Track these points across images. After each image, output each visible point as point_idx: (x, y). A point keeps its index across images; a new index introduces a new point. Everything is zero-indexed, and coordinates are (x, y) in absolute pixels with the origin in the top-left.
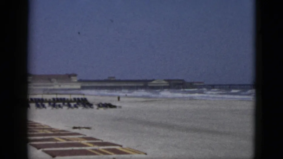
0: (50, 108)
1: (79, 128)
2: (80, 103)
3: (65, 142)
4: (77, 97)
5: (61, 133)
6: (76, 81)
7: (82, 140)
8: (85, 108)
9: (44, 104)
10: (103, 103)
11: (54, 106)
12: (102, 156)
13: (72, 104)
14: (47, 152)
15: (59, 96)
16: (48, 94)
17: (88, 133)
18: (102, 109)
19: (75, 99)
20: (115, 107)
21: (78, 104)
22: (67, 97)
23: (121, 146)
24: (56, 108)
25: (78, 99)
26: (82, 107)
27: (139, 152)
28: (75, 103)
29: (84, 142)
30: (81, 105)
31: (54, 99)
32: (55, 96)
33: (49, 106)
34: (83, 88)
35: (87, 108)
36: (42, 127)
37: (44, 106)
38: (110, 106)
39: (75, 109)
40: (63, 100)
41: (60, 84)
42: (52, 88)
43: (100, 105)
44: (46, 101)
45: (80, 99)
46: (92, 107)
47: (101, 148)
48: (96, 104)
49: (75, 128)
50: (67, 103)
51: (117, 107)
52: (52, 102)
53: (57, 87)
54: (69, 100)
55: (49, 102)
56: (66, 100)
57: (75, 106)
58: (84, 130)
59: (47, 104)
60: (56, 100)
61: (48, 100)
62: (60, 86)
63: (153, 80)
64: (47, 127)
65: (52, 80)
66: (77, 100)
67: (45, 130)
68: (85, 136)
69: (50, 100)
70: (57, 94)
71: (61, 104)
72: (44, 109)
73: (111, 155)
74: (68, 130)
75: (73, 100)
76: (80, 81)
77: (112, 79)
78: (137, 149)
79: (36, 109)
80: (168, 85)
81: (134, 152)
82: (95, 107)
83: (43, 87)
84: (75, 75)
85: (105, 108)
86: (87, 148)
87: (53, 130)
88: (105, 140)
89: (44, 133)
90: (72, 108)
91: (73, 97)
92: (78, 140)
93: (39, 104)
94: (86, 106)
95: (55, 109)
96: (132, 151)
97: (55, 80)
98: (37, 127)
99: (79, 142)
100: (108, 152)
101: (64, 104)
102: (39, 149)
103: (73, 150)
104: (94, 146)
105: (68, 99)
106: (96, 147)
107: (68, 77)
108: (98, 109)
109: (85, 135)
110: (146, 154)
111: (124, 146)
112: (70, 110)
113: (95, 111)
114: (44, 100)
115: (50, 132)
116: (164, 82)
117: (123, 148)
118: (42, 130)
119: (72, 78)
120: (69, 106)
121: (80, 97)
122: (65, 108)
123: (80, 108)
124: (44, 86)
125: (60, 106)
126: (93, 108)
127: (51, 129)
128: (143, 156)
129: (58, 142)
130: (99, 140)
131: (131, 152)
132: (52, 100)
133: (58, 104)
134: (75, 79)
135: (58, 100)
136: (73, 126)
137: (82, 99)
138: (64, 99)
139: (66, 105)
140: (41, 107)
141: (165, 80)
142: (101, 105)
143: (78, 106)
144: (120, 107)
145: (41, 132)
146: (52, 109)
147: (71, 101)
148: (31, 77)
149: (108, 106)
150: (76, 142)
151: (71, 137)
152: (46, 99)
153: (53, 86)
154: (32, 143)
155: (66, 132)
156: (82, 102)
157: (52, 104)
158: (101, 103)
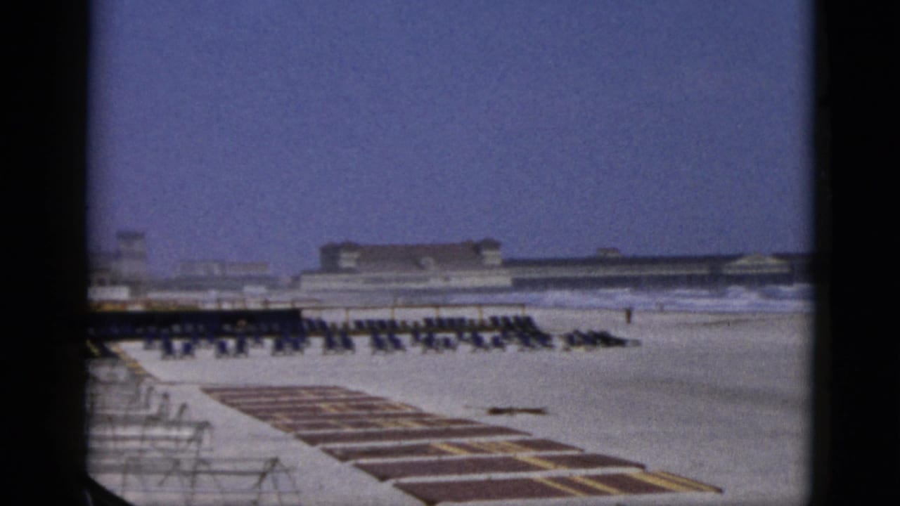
0: (418, 349)
1: (510, 411)
2: (511, 333)
3: (464, 455)
4: (500, 313)
5: (454, 427)
6: (497, 262)
7: (520, 451)
8: (527, 349)
9: (398, 336)
10: (584, 329)
11: (429, 343)
12: (580, 498)
13: (487, 337)
14: (409, 489)
15: (446, 313)
16: (409, 305)
17: (538, 428)
18: (580, 352)
19: (494, 320)
20: (620, 342)
21: (505, 335)
22: (469, 314)
23: (641, 466)
24: (437, 349)
25: (506, 319)
26: (517, 344)
27: (697, 486)
28: (497, 334)
29: (526, 456)
30: (516, 340)
31: (428, 321)
32: (431, 313)
33: (413, 345)
34: (519, 285)
35: (533, 347)
36: (392, 412)
37: (397, 345)
38: (605, 339)
39: (496, 351)
40: (457, 326)
41: (449, 273)
42: (421, 286)
43: (575, 339)
44: (404, 328)
45: (512, 321)
46: (548, 343)
47: (579, 474)
48: (561, 336)
49: (496, 411)
50: (470, 332)
51: (629, 344)
52: (424, 330)
53: (436, 283)
54: (477, 323)
55: (415, 331)
56: (467, 323)
57: (497, 343)
58: (526, 416)
59: (406, 339)
60: (435, 323)
61: (410, 324)
62: (447, 279)
63: (740, 256)
64: (409, 410)
65: (423, 261)
66: (501, 322)
67: (400, 420)
68: (528, 438)
69: (416, 324)
70: (437, 306)
71: (452, 336)
72: (398, 353)
73: (608, 494)
74: (476, 419)
75: (489, 323)
76: (509, 263)
77: (611, 255)
78: (692, 475)
79: (374, 353)
80: (786, 270)
81: (683, 484)
82: (559, 343)
83: (394, 285)
84: (494, 245)
85: (590, 347)
86: (536, 476)
87: (427, 419)
88: (591, 448)
89: (399, 428)
90: (486, 348)
91: (488, 313)
92: (503, 449)
93: (384, 337)
94: (533, 341)
95: (431, 352)
96: (678, 483)
97: (431, 260)
98: (378, 412)
99: (511, 454)
100: (599, 486)
101: (460, 337)
102: (383, 478)
103: (490, 482)
104: (556, 467)
105: (472, 321)
106: (564, 471)
107: (472, 253)
108: (567, 349)
109: (530, 434)
110: (719, 491)
111: (651, 467)
112: (481, 355)
113: (558, 355)
114: (399, 323)
115: (417, 427)
116: (772, 261)
117: (653, 475)
118: (391, 420)
119: (486, 253)
120: (478, 342)
121: (511, 313)
122: (465, 349)
123: (512, 348)
124: (398, 280)
125: (447, 344)
126: (551, 347)
127: (419, 416)
128: (709, 496)
129: (444, 458)
130: (572, 448)
131: (674, 487)
132: (422, 324)
133: (440, 336)
134: (492, 257)
135: (444, 325)
136: (489, 405)
137: (517, 319)
138: (462, 320)
139: (467, 341)
140: (390, 346)
141: (778, 256)
142: (577, 338)
143: (505, 341)
144: (637, 343)
145: (392, 428)
146: (424, 352)
147: (483, 327)
148: (356, 255)
149: (599, 341)
150: (500, 455)
151: (483, 440)
152: (404, 323)
153: (426, 279)
154: (364, 461)
155: (469, 426)
156: (519, 329)
157: (423, 336)
158: (577, 332)
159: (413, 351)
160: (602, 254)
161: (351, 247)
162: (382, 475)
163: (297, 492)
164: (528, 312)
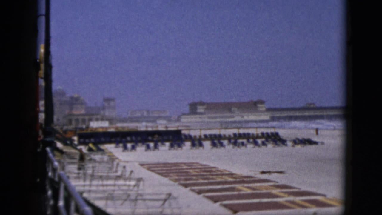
0: (231, 146)
1: (269, 172)
2: (270, 140)
3: (249, 191)
4: (265, 131)
5: (245, 179)
6: (264, 109)
7: (273, 189)
8: (276, 146)
9: (222, 141)
10: (300, 138)
11: (235, 144)
12: (299, 210)
13: (259, 141)
14: (226, 206)
15: (242, 131)
17: (281, 180)
18: (299, 147)
19: (263, 134)
20: (316, 143)
21: (267, 140)
22: (252, 131)
23: (324, 196)
24: (238, 146)
25: (267, 133)
26: (273, 144)
28: (263, 140)
29: (276, 191)
30: (271, 142)
31: (235, 135)
32: (236, 131)
33: (229, 145)
34: (273, 119)
35: (279, 145)
36: (219, 173)
37: (222, 145)
38: (310, 142)
39: (264, 147)
40: (247, 136)
41: (244, 114)
42: (232, 120)
43: (297, 142)
44: (225, 138)
45: (270, 134)
46: (285, 144)
47: (298, 199)
48: (291, 141)
49: (263, 173)
50: (253, 139)
51: (319, 144)
52: (233, 138)
53: (237, 118)
54: (255, 135)
55: (229, 139)
56: (251, 135)
57: (264, 144)
58: (276, 174)
59: (225, 142)
60: (238, 135)
61: (227, 136)
62: (243, 117)
64: (227, 173)
65: (233, 109)
66: (265, 135)
67: (224, 177)
68: (277, 184)
69: (230, 136)
70: (239, 128)
71: (245, 141)
72: (222, 148)
73: (309, 208)
74: (253, 175)
75: (260, 135)
76: (268, 110)
77: (312, 106)
79: (212, 148)
82: (290, 144)
83: (220, 120)
84: (262, 102)
85: (302, 145)
86: (280, 200)
87: (234, 176)
88: (304, 188)
89: (223, 180)
90: (259, 146)
91: (259, 131)
92: (266, 189)
93: (216, 141)
94: (278, 143)
95: (236, 147)
97: (236, 109)
98: (214, 173)
99: (269, 191)
100: (307, 204)
101: (248, 141)
102: (216, 202)
103: (260, 203)
104: (288, 196)
105: (253, 134)
106: (291, 198)
107: (253, 106)
108: (293, 146)
109: (277, 182)
111: (328, 196)
112: (257, 148)
113: (289, 148)
114: (222, 135)
115: (230, 179)
117: (328, 199)
118: (220, 177)
119: (259, 105)
120: (256, 143)
121: (270, 131)
122: (250, 146)
123: (270, 146)
124: (222, 117)
125: (243, 144)
126: (286, 145)
127: (231, 175)
129: (241, 193)
130: (297, 188)
132: (232, 136)
133: (240, 141)
134: (262, 107)
135: (241, 136)
136: (261, 170)
137: (272, 133)
138: (249, 134)
139: (251, 143)
140: (219, 145)
142: (297, 141)
143: (267, 143)
144: (323, 143)
145: (219, 180)
146: (233, 148)
147: (258, 137)
148: (205, 107)
149: (307, 142)
150: (264, 191)
151: (258, 185)
152: (225, 135)
153: (233, 117)
154: (207, 194)
155: (253, 179)
156: (273, 138)
157: (233, 141)
158: (298, 139)
159: (229, 147)
160: (308, 106)
161: (202, 104)
162: (215, 200)
163: (180, 208)
164: (277, 130)
